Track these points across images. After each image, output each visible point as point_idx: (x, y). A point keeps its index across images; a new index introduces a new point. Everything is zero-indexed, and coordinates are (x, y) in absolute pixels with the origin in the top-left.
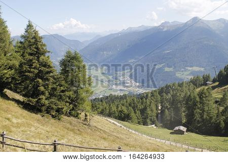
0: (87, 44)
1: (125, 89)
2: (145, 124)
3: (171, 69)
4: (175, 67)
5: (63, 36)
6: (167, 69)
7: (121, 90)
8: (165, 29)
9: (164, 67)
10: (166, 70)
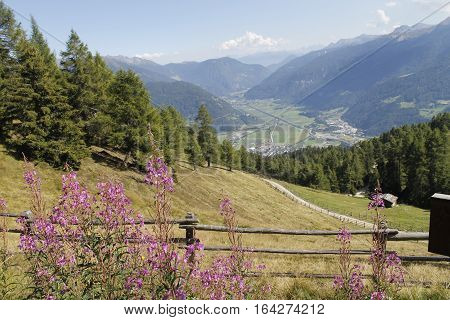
0: (273, 70)
1: (335, 138)
2: (343, 190)
3: (411, 104)
4: (418, 101)
5: (236, 58)
6: (404, 105)
7: (328, 140)
8: (401, 39)
9: (399, 100)
10: (402, 107)
